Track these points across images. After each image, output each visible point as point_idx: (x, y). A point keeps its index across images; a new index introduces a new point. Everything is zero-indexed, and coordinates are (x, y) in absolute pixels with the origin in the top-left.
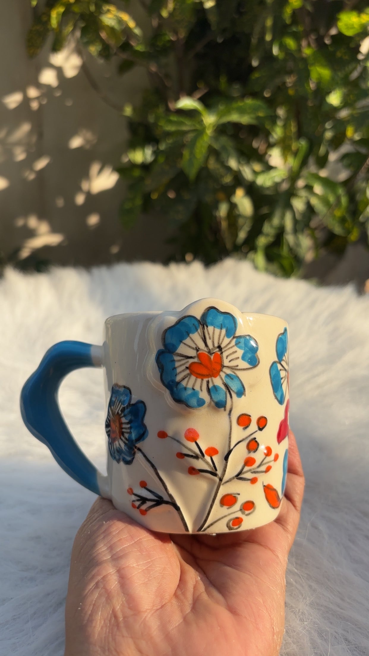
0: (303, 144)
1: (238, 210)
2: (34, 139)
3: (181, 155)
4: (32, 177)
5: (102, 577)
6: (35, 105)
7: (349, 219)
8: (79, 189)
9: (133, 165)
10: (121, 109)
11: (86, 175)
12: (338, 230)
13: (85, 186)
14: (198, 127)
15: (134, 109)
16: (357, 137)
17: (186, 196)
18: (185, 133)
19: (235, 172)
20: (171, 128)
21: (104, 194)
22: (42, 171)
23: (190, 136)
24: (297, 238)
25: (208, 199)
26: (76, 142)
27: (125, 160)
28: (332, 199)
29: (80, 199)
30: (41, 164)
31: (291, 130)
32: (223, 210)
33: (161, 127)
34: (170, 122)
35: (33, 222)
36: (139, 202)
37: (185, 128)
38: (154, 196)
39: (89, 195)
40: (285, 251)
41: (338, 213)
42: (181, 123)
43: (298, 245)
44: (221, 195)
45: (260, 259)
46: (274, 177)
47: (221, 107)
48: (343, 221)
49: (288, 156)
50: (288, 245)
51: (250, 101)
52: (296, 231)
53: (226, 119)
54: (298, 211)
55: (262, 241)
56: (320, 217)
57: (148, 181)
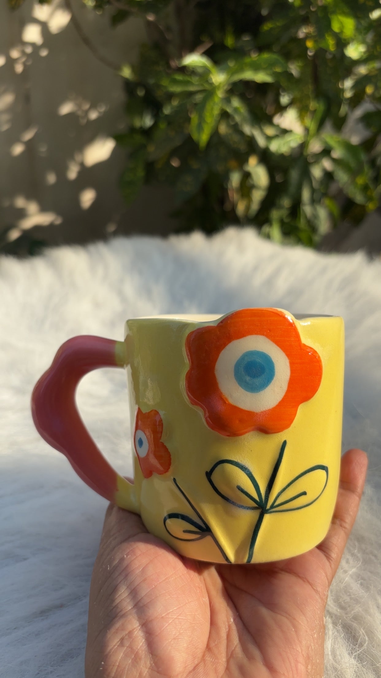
0: (320, 105)
1: (252, 180)
3: (189, 120)
4: (18, 149)
7: (371, 186)
9: (132, 131)
10: (118, 68)
12: (359, 198)
13: (78, 158)
14: (207, 86)
15: (134, 70)
17: (195, 165)
18: (191, 94)
19: (248, 137)
20: (177, 89)
21: (100, 166)
23: (199, 98)
24: (315, 209)
25: (220, 168)
26: (66, 108)
28: (353, 163)
29: (73, 173)
30: (29, 134)
31: (309, 87)
32: (235, 179)
33: (164, 87)
34: (175, 81)
35: (20, 201)
36: (141, 173)
37: (192, 89)
38: (158, 165)
39: (83, 167)
40: (302, 224)
41: (361, 180)
42: (188, 83)
43: (316, 216)
44: (233, 163)
45: (276, 231)
46: (290, 141)
47: (231, 64)
48: (365, 188)
49: (305, 118)
50: (306, 217)
51: (266, 56)
52: (314, 201)
53: (237, 77)
54: (314, 178)
55: (275, 214)
56: (341, 185)
57: (151, 149)
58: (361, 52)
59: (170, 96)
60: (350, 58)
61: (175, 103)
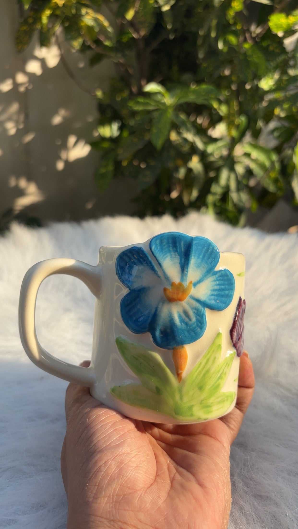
0: (242, 120)
1: (194, 174)
2: (22, 118)
5: (104, 462)
6: (22, 89)
7: (281, 180)
8: (59, 158)
9: (103, 139)
11: (64, 146)
12: (271, 188)
13: (64, 155)
14: (161, 107)
15: (104, 93)
16: (283, 115)
18: (149, 112)
19: (191, 143)
20: (139, 108)
21: (79, 161)
22: (29, 143)
23: (156, 114)
24: (239, 196)
25: (171, 165)
26: (57, 120)
27: (96, 134)
28: (267, 164)
29: (60, 166)
30: (29, 138)
31: (234, 109)
32: (182, 173)
33: (131, 107)
34: (138, 103)
35: (23, 183)
36: (111, 168)
37: (150, 108)
38: (125, 164)
39: (67, 162)
40: (230, 206)
41: (273, 175)
42: (147, 104)
44: (179, 162)
46: (221, 146)
48: (276, 181)
49: (232, 130)
50: (233, 202)
51: (204, 87)
52: (238, 190)
53: (183, 101)
54: (239, 174)
55: (210, 199)
56: (258, 179)
57: (120, 151)
58: (270, 85)
59: (134, 114)
60: (262, 89)
61: (138, 118)
